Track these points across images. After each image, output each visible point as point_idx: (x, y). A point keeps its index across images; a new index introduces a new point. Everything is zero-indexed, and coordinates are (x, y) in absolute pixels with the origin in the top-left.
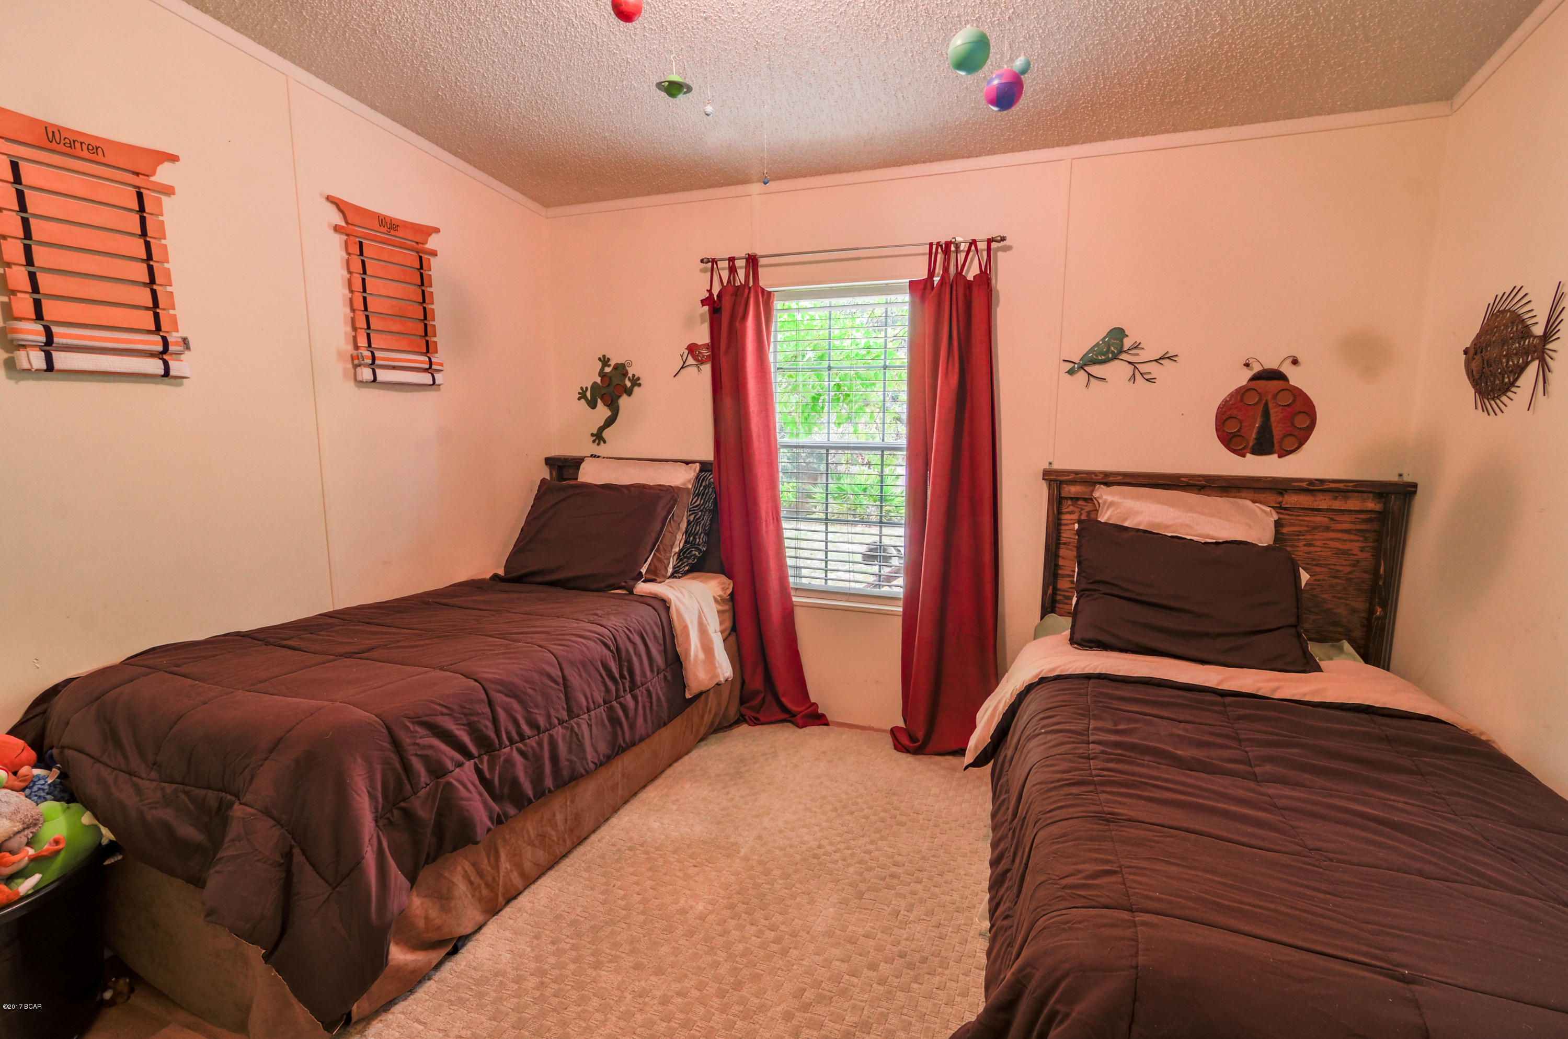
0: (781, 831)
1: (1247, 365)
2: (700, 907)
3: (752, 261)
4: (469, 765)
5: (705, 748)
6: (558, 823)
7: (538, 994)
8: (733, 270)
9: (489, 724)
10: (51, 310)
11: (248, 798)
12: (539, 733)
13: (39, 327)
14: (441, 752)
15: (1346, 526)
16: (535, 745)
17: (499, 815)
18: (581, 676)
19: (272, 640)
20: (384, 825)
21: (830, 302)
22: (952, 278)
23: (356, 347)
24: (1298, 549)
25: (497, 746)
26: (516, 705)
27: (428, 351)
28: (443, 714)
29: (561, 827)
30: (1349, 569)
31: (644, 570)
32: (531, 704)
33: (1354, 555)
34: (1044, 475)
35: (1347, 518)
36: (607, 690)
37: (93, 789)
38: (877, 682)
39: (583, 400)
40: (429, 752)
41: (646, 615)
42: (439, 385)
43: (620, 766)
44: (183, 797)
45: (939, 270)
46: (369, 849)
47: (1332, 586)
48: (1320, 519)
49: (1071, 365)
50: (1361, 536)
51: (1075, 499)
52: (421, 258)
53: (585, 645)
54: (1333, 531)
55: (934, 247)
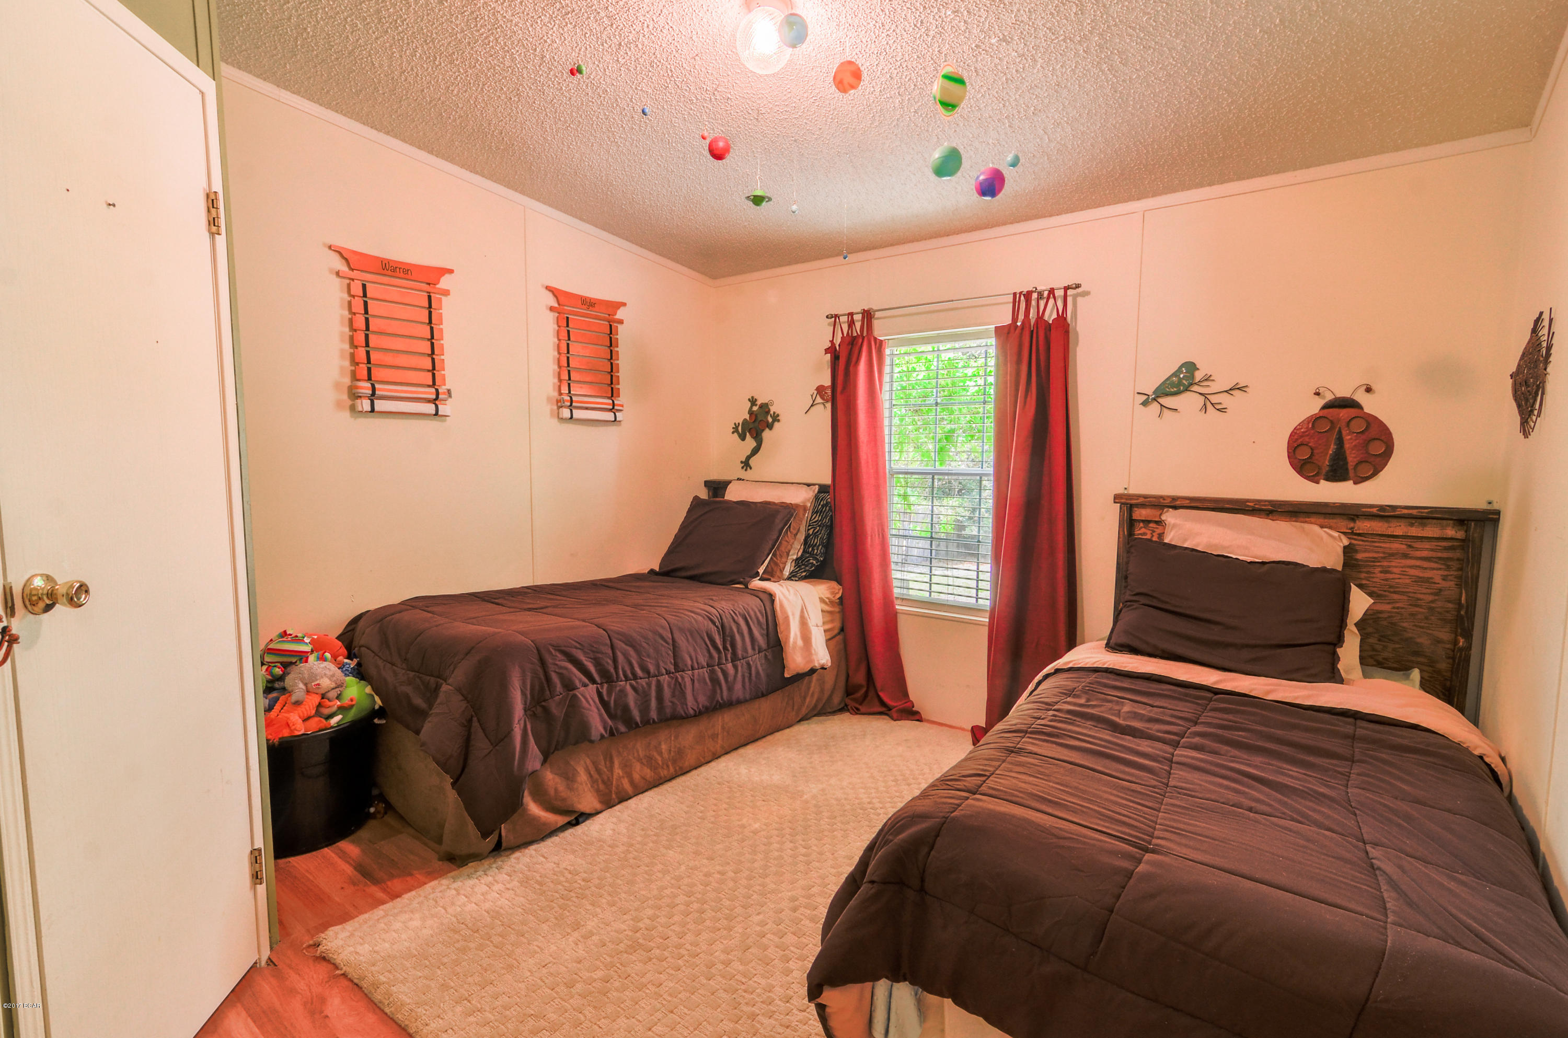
0: (842, 788)
1: (1317, 394)
2: (757, 826)
3: (868, 315)
4: (592, 688)
5: (806, 726)
6: (663, 751)
7: (623, 855)
8: (851, 324)
9: (610, 662)
10: (377, 373)
11: (450, 681)
12: (649, 678)
13: (368, 385)
14: (573, 673)
15: (1425, 554)
16: (644, 684)
17: (611, 728)
18: (688, 640)
19: (486, 598)
20: (530, 715)
21: (938, 347)
22: (1032, 324)
23: (561, 394)
24: (1374, 575)
25: (615, 679)
26: (632, 652)
27: (612, 396)
28: (576, 648)
29: (666, 755)
30: (1431, 598)
31: (761, 571)
32: (644, 654)
33: (1435, 583)
34: (1115, 498)
35: (1427, 545)
36: (711, 656)
37: (372, 671)
38: (968, 686)
39: (736, 434)
40: (564, 672)
41: (753, 603)
42: (620, 421)
43: (720, 721)
44: (418, 680)
45: (1021, 317)
46: (518, 726)
47: (1412, 615)
48: (1396, 546)
49: (1144, 397)
50: (1442, 564)
51: (1147, 522)
52: (611, 326)
53: (694, 618)
54: (1411, 558)
55: (1018, 296)
